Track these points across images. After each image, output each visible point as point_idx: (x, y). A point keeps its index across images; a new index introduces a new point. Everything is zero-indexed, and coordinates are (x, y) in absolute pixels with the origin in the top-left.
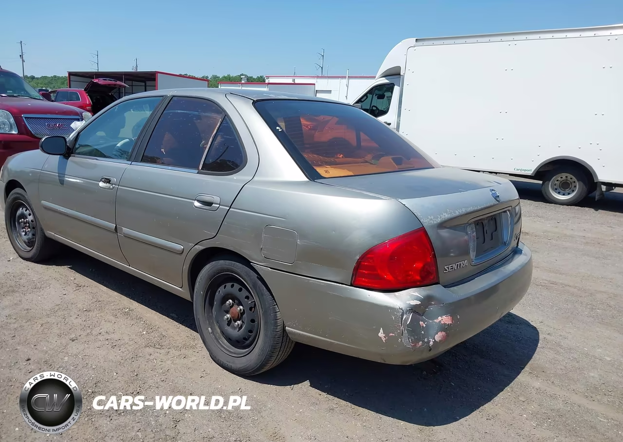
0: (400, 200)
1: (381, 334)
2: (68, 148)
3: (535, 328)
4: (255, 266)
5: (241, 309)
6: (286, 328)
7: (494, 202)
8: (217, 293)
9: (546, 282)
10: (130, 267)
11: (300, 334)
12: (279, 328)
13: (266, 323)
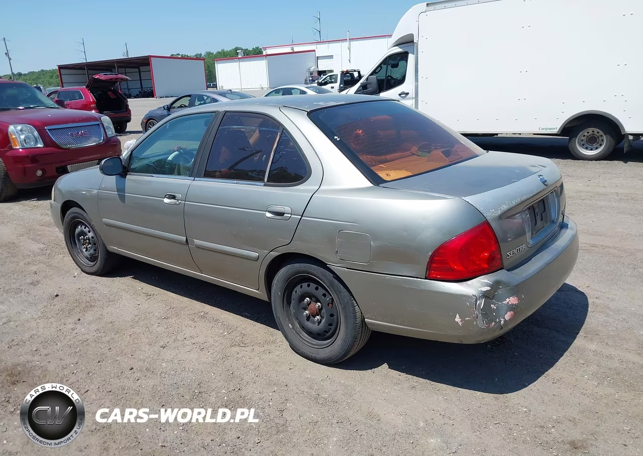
0: (463, 198)
1: (458, 319)
2: (124, 167)
3: (582, 294)
4: (332, 268)
5: (319, 306)
6: (366, 319)
7: (543, 187)
8: (294, 293)
9: (586, 245)
10: (203, 275)
11: (379, 324)
12: (359, 320)
13: (346, 317)
